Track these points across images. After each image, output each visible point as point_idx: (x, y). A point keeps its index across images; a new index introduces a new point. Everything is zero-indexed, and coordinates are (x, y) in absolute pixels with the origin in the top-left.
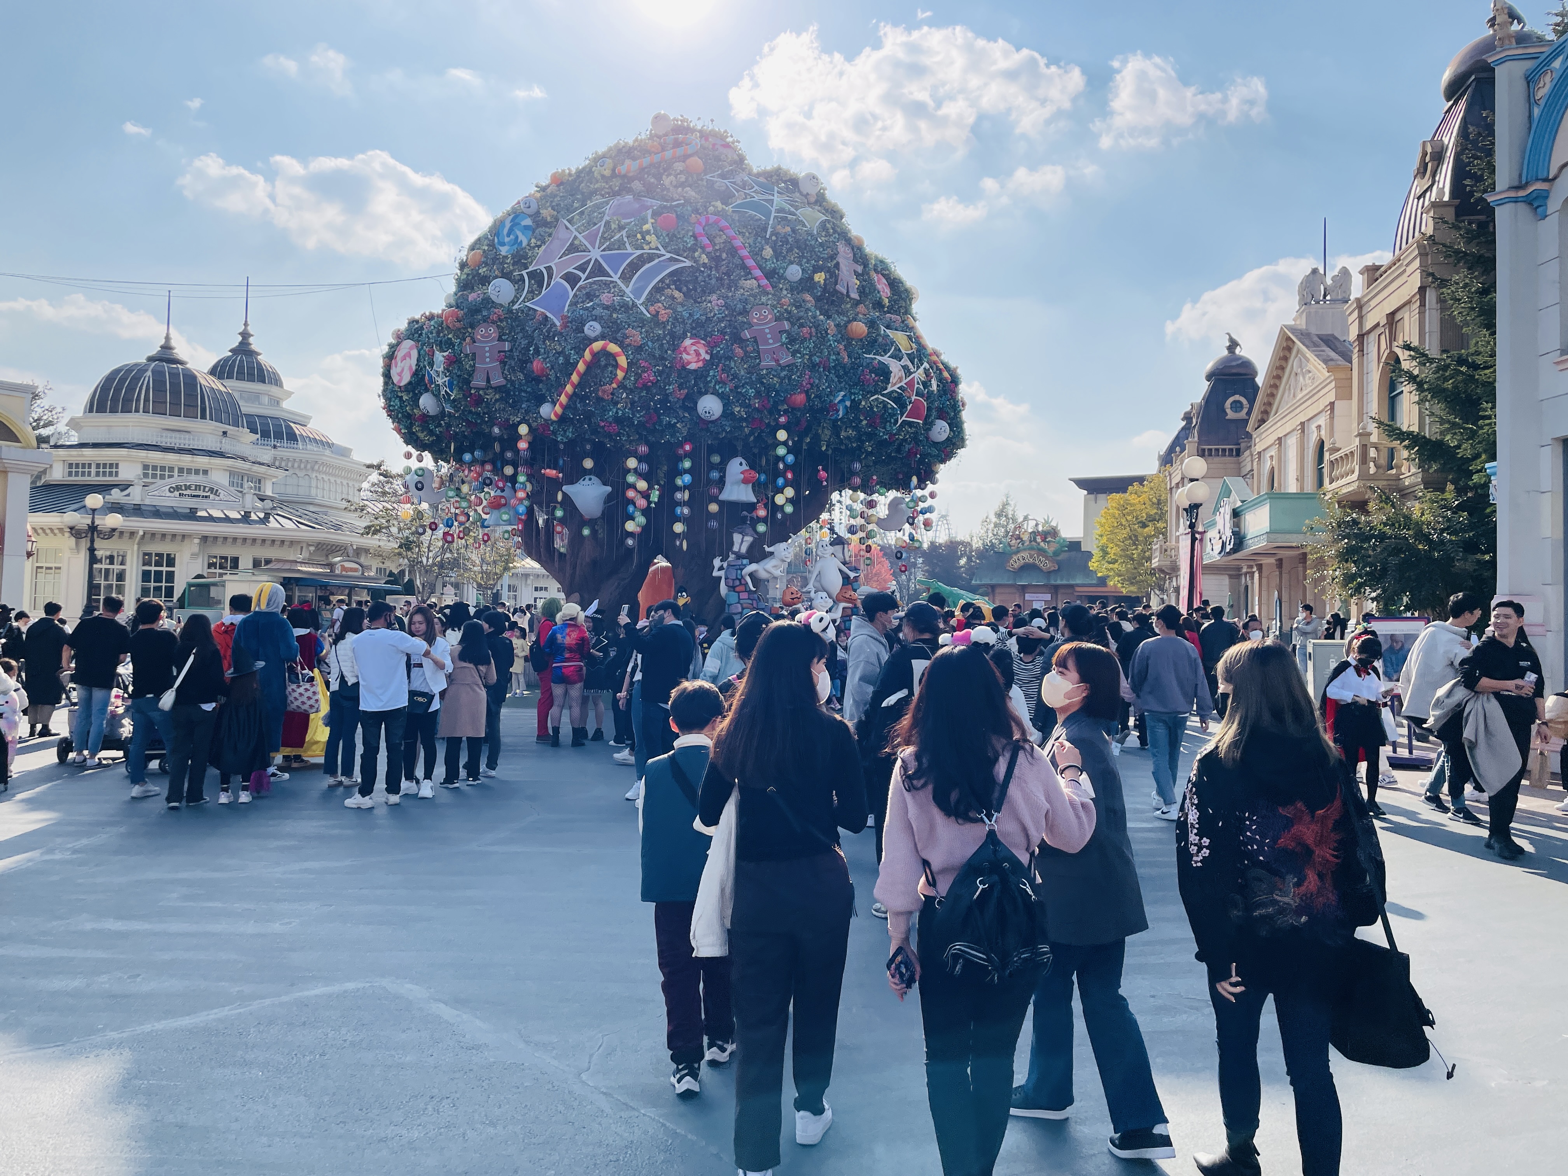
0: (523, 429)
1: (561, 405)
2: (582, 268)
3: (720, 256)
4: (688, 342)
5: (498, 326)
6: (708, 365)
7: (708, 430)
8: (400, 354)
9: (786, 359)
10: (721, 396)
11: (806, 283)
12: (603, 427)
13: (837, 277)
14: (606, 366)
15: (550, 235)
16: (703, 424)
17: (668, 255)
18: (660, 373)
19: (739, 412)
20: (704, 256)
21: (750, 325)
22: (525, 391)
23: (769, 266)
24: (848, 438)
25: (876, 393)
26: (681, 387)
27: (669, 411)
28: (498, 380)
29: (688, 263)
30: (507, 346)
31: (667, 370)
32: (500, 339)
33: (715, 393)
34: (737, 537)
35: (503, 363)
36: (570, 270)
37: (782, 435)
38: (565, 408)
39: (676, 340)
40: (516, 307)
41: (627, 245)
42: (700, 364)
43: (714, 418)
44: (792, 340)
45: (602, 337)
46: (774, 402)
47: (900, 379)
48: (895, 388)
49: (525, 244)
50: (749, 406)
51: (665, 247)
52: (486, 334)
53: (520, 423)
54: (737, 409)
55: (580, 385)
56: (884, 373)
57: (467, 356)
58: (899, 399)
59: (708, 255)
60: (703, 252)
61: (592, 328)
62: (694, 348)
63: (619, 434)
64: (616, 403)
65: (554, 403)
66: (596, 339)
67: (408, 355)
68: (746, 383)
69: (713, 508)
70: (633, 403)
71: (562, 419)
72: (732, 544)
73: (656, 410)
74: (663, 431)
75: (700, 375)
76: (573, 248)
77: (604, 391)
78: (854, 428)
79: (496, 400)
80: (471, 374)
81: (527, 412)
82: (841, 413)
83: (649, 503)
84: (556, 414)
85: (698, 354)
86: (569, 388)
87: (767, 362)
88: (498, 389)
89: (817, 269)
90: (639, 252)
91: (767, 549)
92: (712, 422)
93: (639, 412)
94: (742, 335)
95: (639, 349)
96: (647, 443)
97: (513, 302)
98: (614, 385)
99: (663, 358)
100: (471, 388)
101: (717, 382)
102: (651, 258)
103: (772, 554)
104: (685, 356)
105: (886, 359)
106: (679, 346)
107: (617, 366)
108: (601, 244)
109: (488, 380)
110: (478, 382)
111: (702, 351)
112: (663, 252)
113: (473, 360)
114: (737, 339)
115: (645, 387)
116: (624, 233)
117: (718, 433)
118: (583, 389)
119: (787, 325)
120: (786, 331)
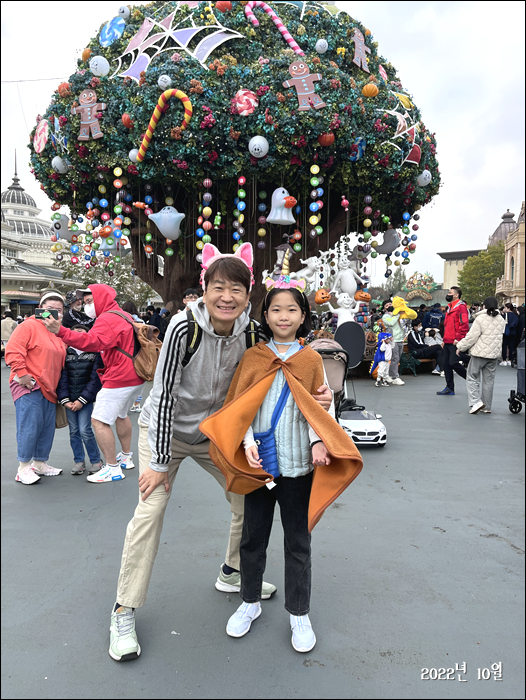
0: (118, 172)
1: (144, 148)
2: (159, 44)
3: (265, 31)
4: (241, 92)
5: (97, 92)
6: (258, 111)
7: (257, 166)
8: (38, 131)
9: (319, 104)
10: (267, 136)
11: (330, 54)
12: (176, 165)
13: (353, 53)
14: (175, 110)
15: (137, 29)
16: (254, 161)
17: (225, 29)
18: (219, 117)
19: (281, 149)
20: (252, 30)
21: (290, 77)
22: (117, 141)
23: (303, 40)
24: (363, 177)
25: (386, 139)
26: (236, 128)
27: (227, 150)
28: (97, 134)
29: (240, 36)
30: (103, 106)
31: (224, 115)
32: (98, 101)
33: (263, 133)
34: (280, 254)
35: (101, 120)
36: (151, 46)
37: (315, 169)
38: (146, 150)
39: (231, 92)
40: (111, 78)
41: (193, 23)
42: (251, 111)
43: (262, 155)
44: (324, 89)
45: (173, 86)
46: (310, 140)
47: (404, 128)
48: (400, 135)
49: (119, 35)
50: (290, 144)
51: (222, 24)
52: (87, 98)
53: (115, 167)
54: (280, 147)
55: (157, 129)
56: (393, 122)
57: (74, 116)
58: (402, 144)
59: (255, 28)
60: (252, 26)
61: (165, 80)
62: (246, 97)
63: (188, 170)
64: (185, 143)
65: (138, 148)
66: (167, 88)
67: (43, 130)
68: (288, 123)
69: (262, 232)
70: (198, 142)
71: (146, 161)
72: (276, 259)
73: (217, 149)
74: (222, 168)
75: (251, 120)
76: (153, 32)
77: (174, 132)
78: (368, 168)
79: (99, 151)
80: (78, 130)
81: (121, 157)
82: (358, 156)
83: (213, 225)
84: (140, 156)
85: (248, 102)
86: (148, 132)
87: (304, 106)
88: (99, 140)
89: (339, 44)
90: (203, 28)
91: (303, 262)
92: (261, 159)
93: (202, 149)
94: (284, 84)
95: (202, 95)
96: (211, 178)
97: (109, 75)
98: (183, 127)
99: (221, 105)
100: (79, 142)
101: (264, 124)
102: (212, 31)
103: (305, 266)
104: (239, 105)
105: (393, 112)
106: (233, 96)
107: (183, 110)
108: (173, 25)
109: (91, 135)
110: (83, 136)
111: (252, 101)
112: (220, 26)
113: (79, 119)
114: (280, 88)
115: (207, 128)
116: (191, 16)
117: (265, 169)
118: (159, 133)
119: (319, 77)
120: (318, 82)
